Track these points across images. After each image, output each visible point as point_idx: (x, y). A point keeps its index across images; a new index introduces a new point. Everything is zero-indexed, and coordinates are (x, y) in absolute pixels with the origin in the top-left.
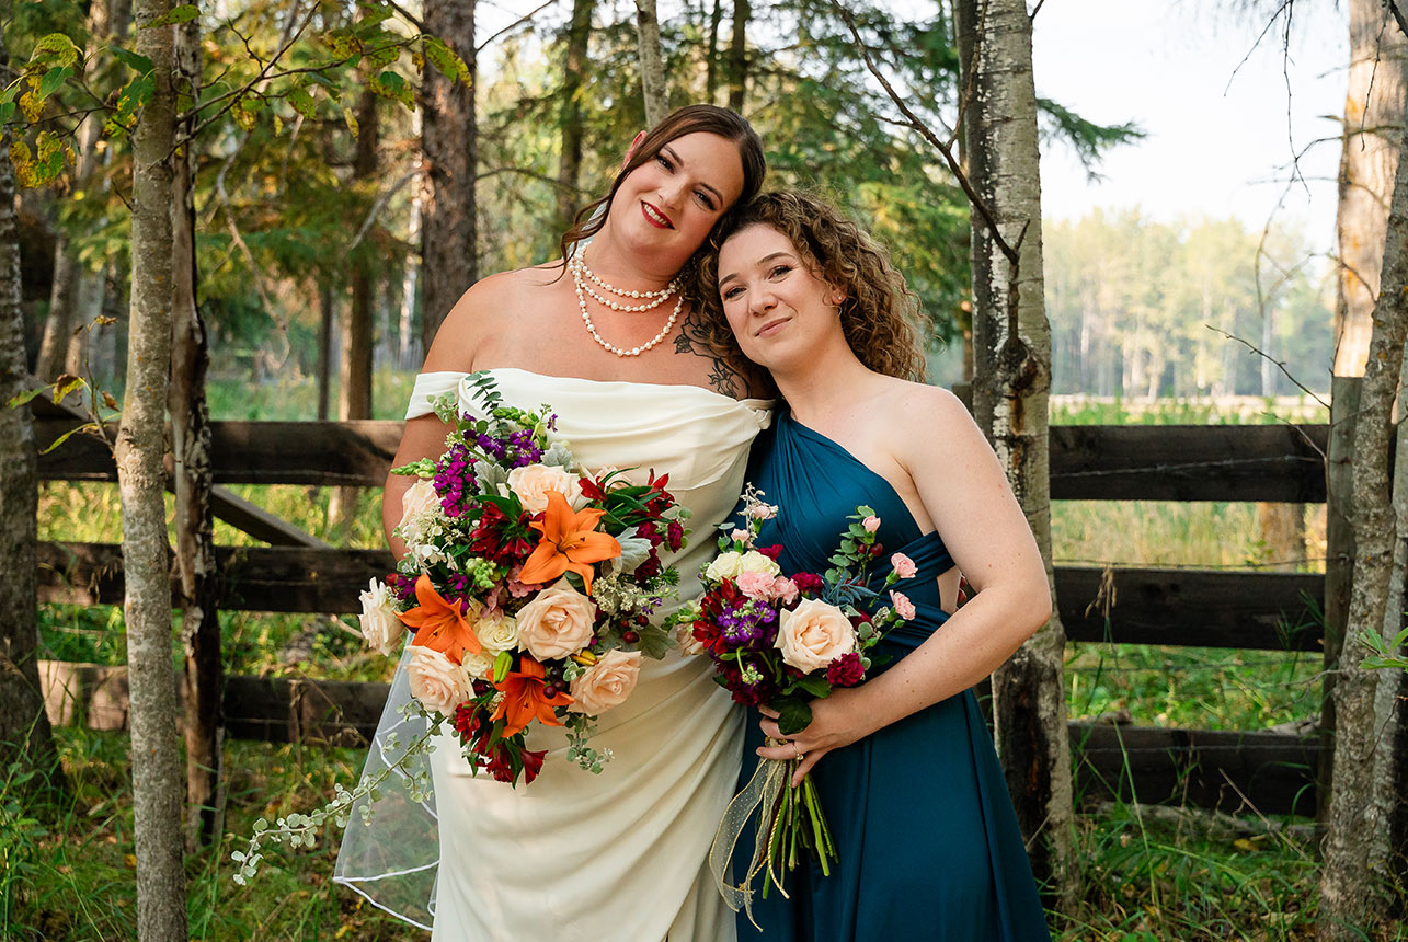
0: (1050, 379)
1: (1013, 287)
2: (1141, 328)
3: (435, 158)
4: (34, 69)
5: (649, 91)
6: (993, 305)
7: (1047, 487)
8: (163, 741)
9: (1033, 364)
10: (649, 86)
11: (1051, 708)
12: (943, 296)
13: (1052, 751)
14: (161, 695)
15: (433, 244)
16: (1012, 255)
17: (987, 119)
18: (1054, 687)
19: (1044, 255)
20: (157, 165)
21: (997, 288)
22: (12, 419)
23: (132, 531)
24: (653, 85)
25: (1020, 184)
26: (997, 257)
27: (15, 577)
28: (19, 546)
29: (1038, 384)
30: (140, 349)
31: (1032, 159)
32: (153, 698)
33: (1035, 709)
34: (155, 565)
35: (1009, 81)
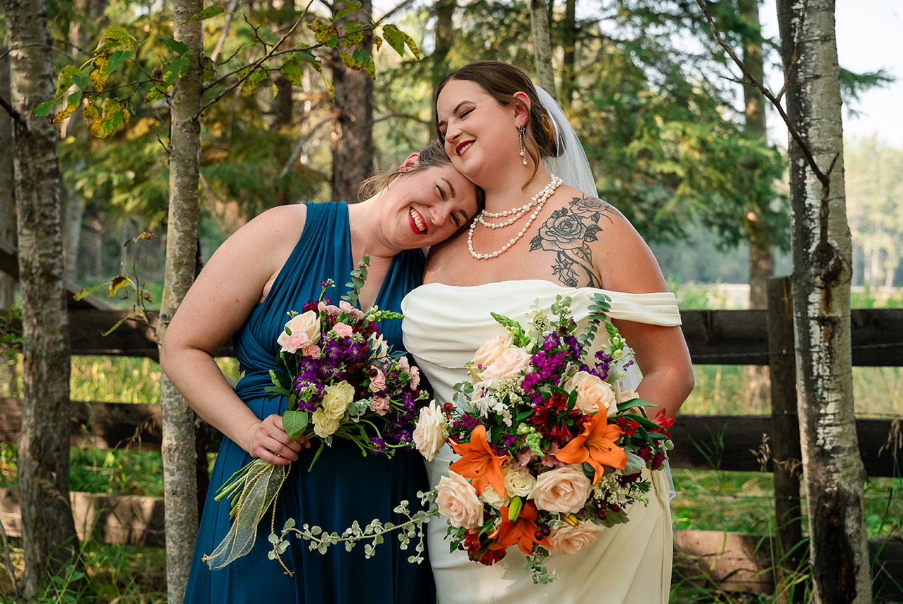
0: (852, 273)
1: (825, 204)
2: (879, 232)
3: (343, 108)
4: (101, 52)
5: (539, 59)
6: (807, 217)
7: (850, 356)
8: (190, 547)
9: (839, 262)
10: (539, 56)
11: (855, 527)
12: (735, 209)
13: (857, 559)
14: (188, 513)
15: (341, 173)
16: (824, 179)
17: (801, 76)
18: (857, 510)
19: (846, 179)
20: (189, 122)
21: (810, 205)
22: (53, 309)
23: (168, 391)
24: (542, 55)
25: (827, 125)
26: (811, 180)
27: (55, 428)
28: (58, 404)
29: (843, 278)
30: (175, 257)
31: (837, 106)
32: (183, 515)
33: (842, 527)
34: (185, 417)
35: (818, 47)
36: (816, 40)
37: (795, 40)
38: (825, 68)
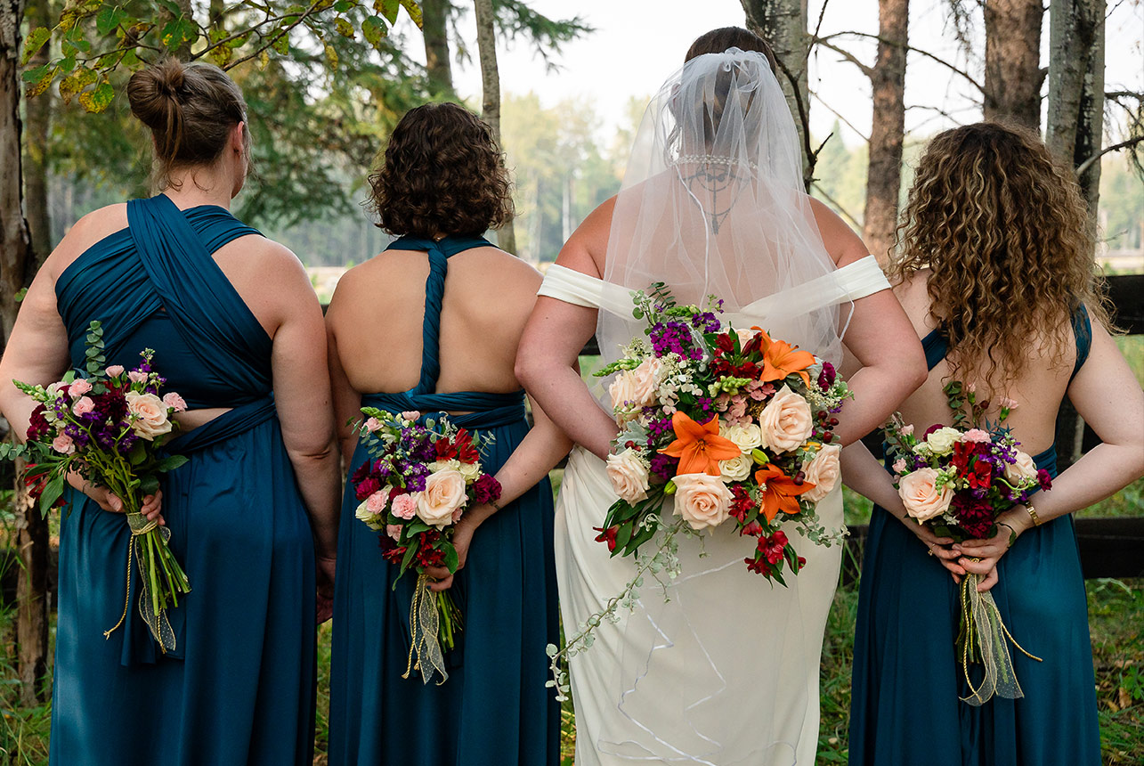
35: (789, 22)
36: (787, 15)
37: (767, 14)
38: (794, 43)
